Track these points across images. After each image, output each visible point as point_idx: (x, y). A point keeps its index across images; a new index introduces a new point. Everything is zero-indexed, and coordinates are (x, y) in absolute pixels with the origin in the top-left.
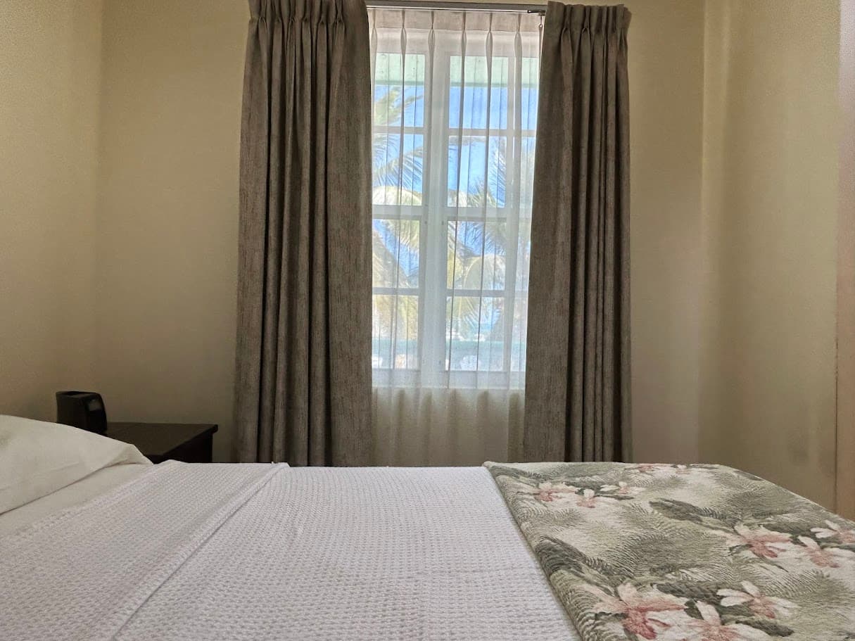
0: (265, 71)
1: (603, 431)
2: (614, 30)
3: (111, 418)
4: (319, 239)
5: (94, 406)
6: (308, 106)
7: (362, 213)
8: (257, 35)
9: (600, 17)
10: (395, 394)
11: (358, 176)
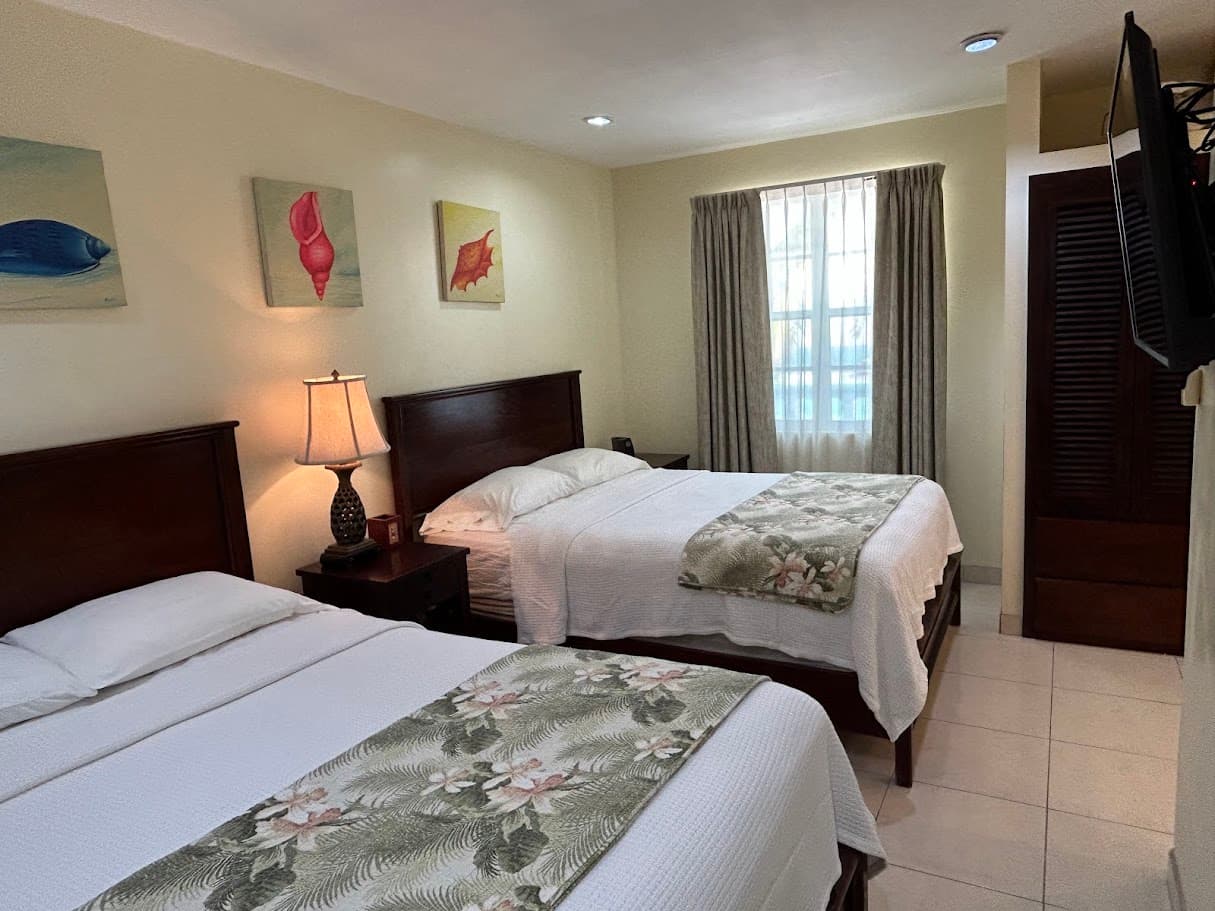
0: (702, 245)
1: (923, 460)
2: (927, 181)
3: (636, 451)
4: (739, 345)
5: (628, 444)
6: (727, 263)
7: (763, 327)
8: (696, 223)
9: (915, 176)
10: (792, 437)
11: (760, 303)
